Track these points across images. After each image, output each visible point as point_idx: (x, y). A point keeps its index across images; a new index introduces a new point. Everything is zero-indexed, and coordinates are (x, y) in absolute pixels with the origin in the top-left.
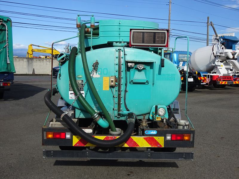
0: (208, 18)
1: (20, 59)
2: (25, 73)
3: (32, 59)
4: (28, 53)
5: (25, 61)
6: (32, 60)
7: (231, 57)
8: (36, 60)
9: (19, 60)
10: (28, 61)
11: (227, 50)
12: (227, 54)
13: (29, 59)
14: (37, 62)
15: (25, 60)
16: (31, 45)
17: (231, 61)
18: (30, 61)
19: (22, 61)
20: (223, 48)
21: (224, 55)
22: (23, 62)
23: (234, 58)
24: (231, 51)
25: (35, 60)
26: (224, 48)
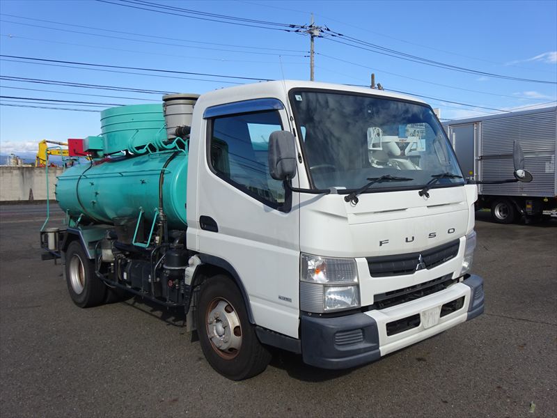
0: (373, 76)
1: (5, 171)
2: (17, 199)
3: (31, 170)
4: (38, 157)
5: (16, 175)
6: (30, 172)
7: (398, 151)
8: (41, 172)
9: (3, 173)
10: (23, 174)
11: (388, 138)
12: (387, 147)
13: (25, 169)
14: (41, 176)
15: (16, 172)
16: (44, 143)
17: (398, 162)
18: (27, 174)
19: (10, 174)
20: (378, 134)
21: (381, 149)
22: (12, 176)
23: (403, 156)
24: (396, 139)
25: (37, 171)
26: (381, 134)
